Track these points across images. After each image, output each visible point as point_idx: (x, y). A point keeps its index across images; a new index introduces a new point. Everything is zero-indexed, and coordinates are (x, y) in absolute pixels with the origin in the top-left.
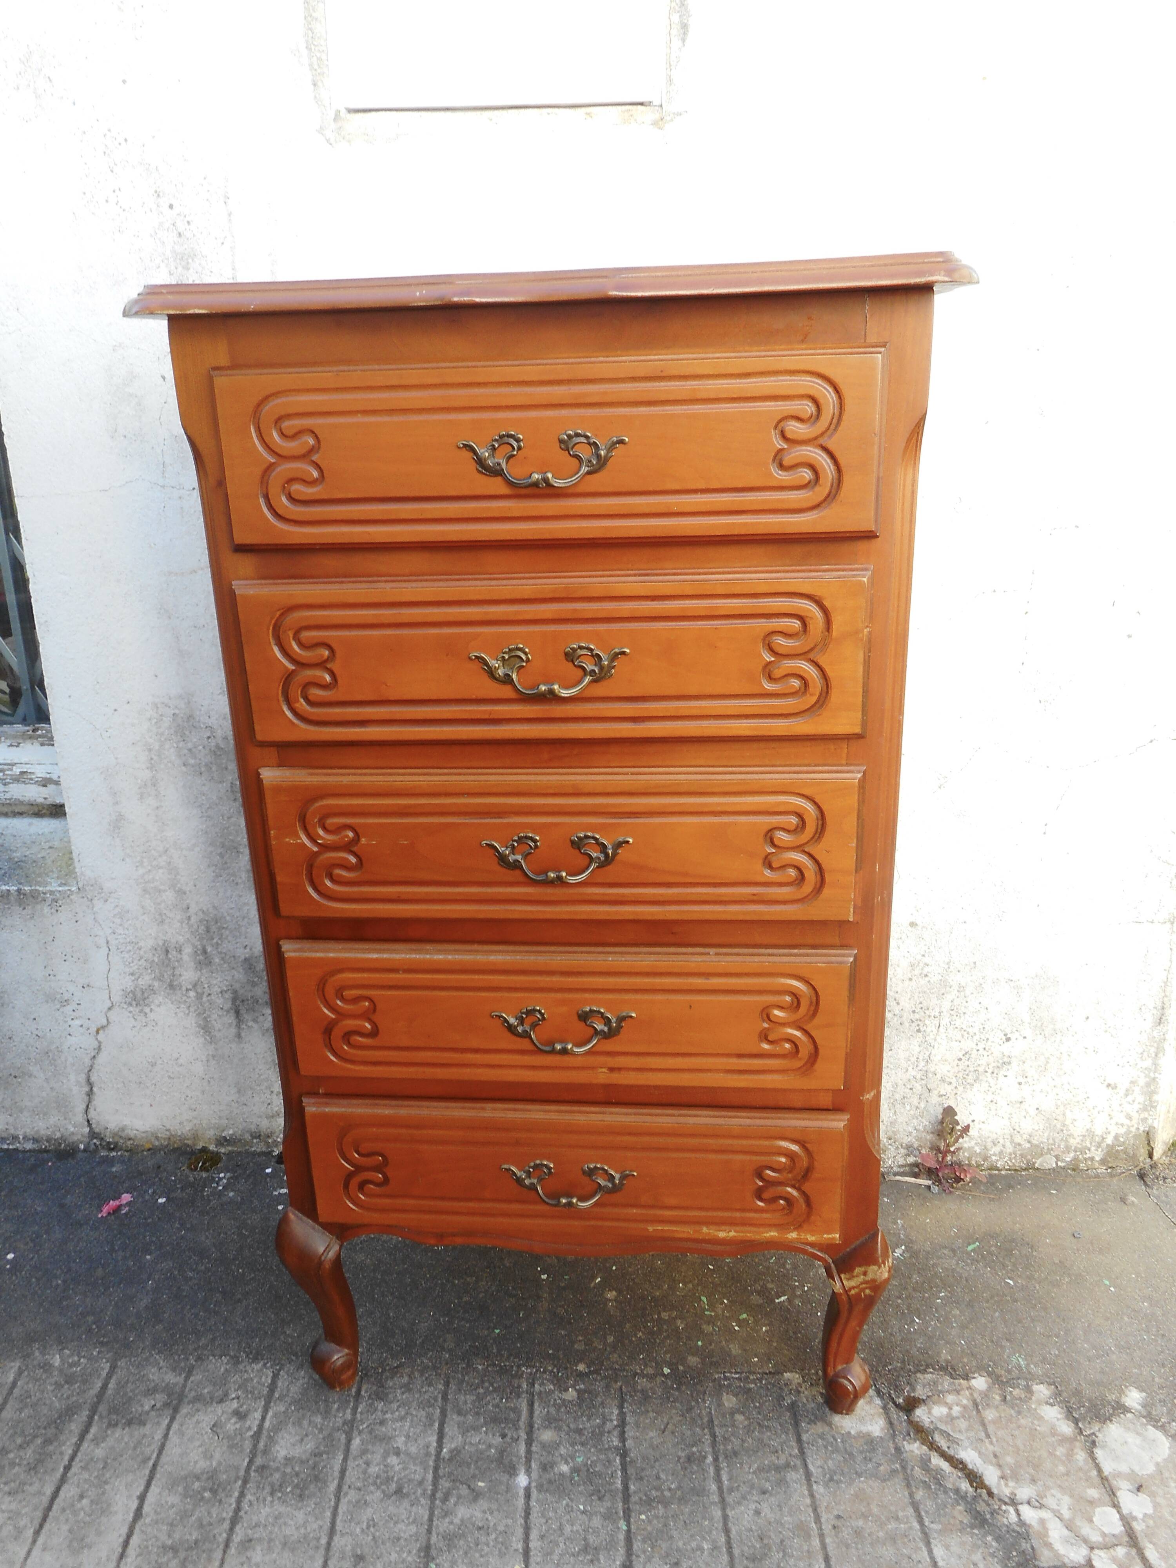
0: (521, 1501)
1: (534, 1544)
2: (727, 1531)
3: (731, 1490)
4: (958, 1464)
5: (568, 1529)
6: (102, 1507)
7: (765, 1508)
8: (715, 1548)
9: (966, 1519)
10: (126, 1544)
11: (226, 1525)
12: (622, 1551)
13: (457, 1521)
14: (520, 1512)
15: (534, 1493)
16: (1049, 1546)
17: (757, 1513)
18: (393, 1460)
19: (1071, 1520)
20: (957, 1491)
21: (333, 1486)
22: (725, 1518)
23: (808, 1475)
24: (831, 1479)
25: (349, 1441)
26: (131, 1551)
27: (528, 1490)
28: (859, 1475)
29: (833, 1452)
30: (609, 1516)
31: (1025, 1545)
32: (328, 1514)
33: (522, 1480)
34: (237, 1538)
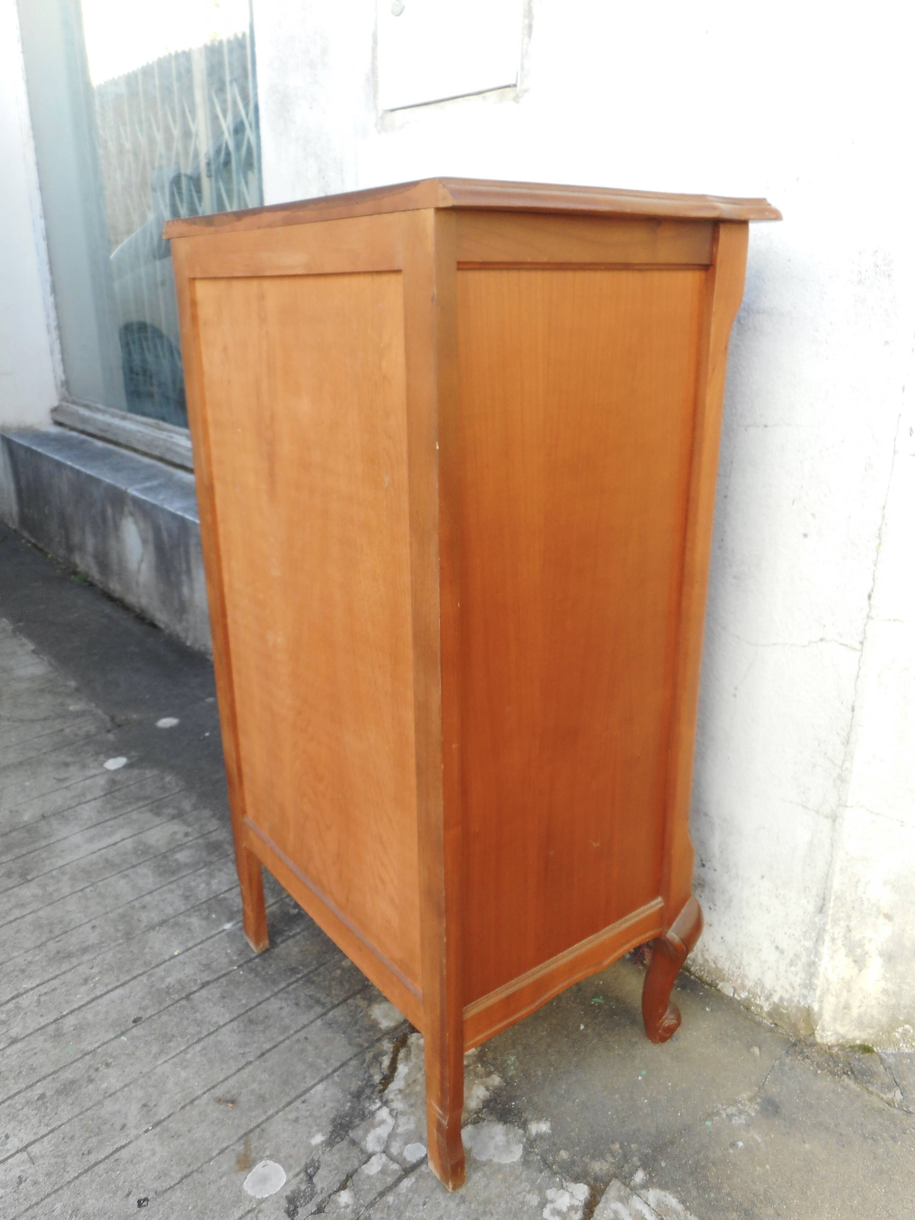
0: (216, 932)
1: (196, 949)
2: (259, 1004)
3: (287, 992)
4: (393, 1067)
5: (213, 954)
6: (110, 834)
7: (286, 1010)
8: (245, 1005)
9: (354, 1088)
10: (100, 850)
11: (129, 866)
12: (216, 976)
13: (187, 921)
14: (209, 935)
15: (223, 934)
16: (367, 1131)
17: (281, 1008)
18: (203, 886)
19: (397, 1135)
20: (371, 1076)
21: (174, 878)
22: (268, 999)
23: (325, 1014)
24: (330, 1024)
25: (202, 868)
26: (98, 853)
27: (224, 930)
28: (344, 1032)
29: (350, 1016)
30: (232, 963)
31: (357, 1121)
32: (158, 886)
33: (228, 926)
34: (125, 873)
